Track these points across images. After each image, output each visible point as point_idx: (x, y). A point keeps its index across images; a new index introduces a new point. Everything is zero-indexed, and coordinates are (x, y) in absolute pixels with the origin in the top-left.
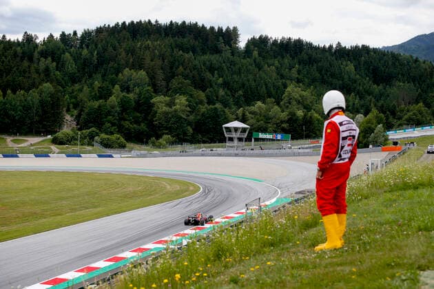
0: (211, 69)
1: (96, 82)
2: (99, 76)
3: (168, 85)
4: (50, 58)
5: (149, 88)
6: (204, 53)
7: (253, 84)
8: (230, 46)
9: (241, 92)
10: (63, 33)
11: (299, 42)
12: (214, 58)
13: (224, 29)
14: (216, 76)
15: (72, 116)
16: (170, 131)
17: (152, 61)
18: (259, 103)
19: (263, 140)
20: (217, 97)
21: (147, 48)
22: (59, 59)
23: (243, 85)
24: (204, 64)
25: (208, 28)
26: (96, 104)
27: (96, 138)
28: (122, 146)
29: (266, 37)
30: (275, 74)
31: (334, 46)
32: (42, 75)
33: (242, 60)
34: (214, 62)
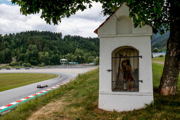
0: (55, 45)
1: (21, 48)
2: (22, 46)
3: (43, 49)
4: (7, 41)
5: (37, 50)
6: (52, 40)
7: (67, 49)
8: (60, 38)
9: (63, 51)
10: (10, 34)
11: (79, 36)
12: (55, 41)
13: (58, 33)
14: (56, 46)
15: (15, 58)
16: (44, 62)
17: (38, 42)
18: (68, 54)
19: (70, 64)
20: (56, 52)
21: (36, 38)
22: (10, 41)
23: (64, 49)
24: (53, 43)
25: (53, 33)
26: (22, 54)
27: (22, 64)
28: (30, 67)
29: (70, 35)
30: (72, 46)
31: (89, 38)
32: (5, 46)
33: (63, 42)
34: (55, 42)
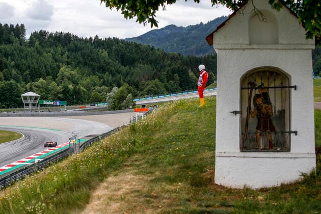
0: (6, 55)
7: (36, 66)
8: (19, 38)
9: (27, 72)
11: (68, 34)
12: (8, 47)
13: (15, 26)
14: (9, 60)
18: (41, 80)
19: (46, 105)
20: (11, 75)
23: (29, 67)
25: (3, 25)
29: (45, 32)
30: (51, 59)
31: (93, 38)
33: (28, 48)
34: (8, 50)
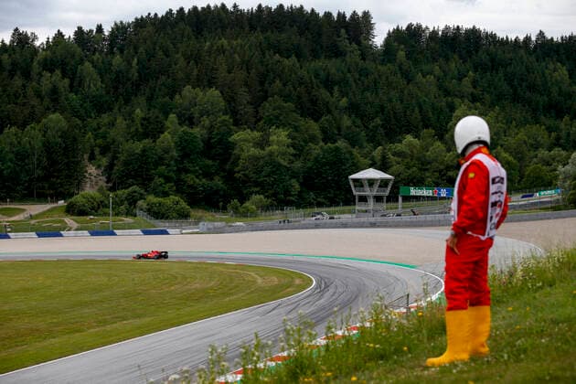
0: (329, 84)
1: (138, 111)
2: (142, 100)
3: (257, 112)
4: (58, 72)
5: (227, 117)
6: (315, 56)
7: (399, 106)
8: (359, 43)
9: (378, 121)
10: (80, 28)
11: (474, 34)
12: (332, 66)
13: (348, 16)
14: (336, 94)
15: (99, 167)
16: (263, 188)
17: (229, 72)
18: (409, 138)
19: (417, 198)
20: (339, 129)
21: (222, 50)
22: (74, 74)
23: (382, 108)
24: (317, 76)
25: (321, 15)
26: (138, 147)
27: (140, 203)
28: (183, 216)
29: (419, 27)
30: (434, 89)
31: (534, 38)
32: (47, 101)
33: (379, 67)
34: (333, 71)
